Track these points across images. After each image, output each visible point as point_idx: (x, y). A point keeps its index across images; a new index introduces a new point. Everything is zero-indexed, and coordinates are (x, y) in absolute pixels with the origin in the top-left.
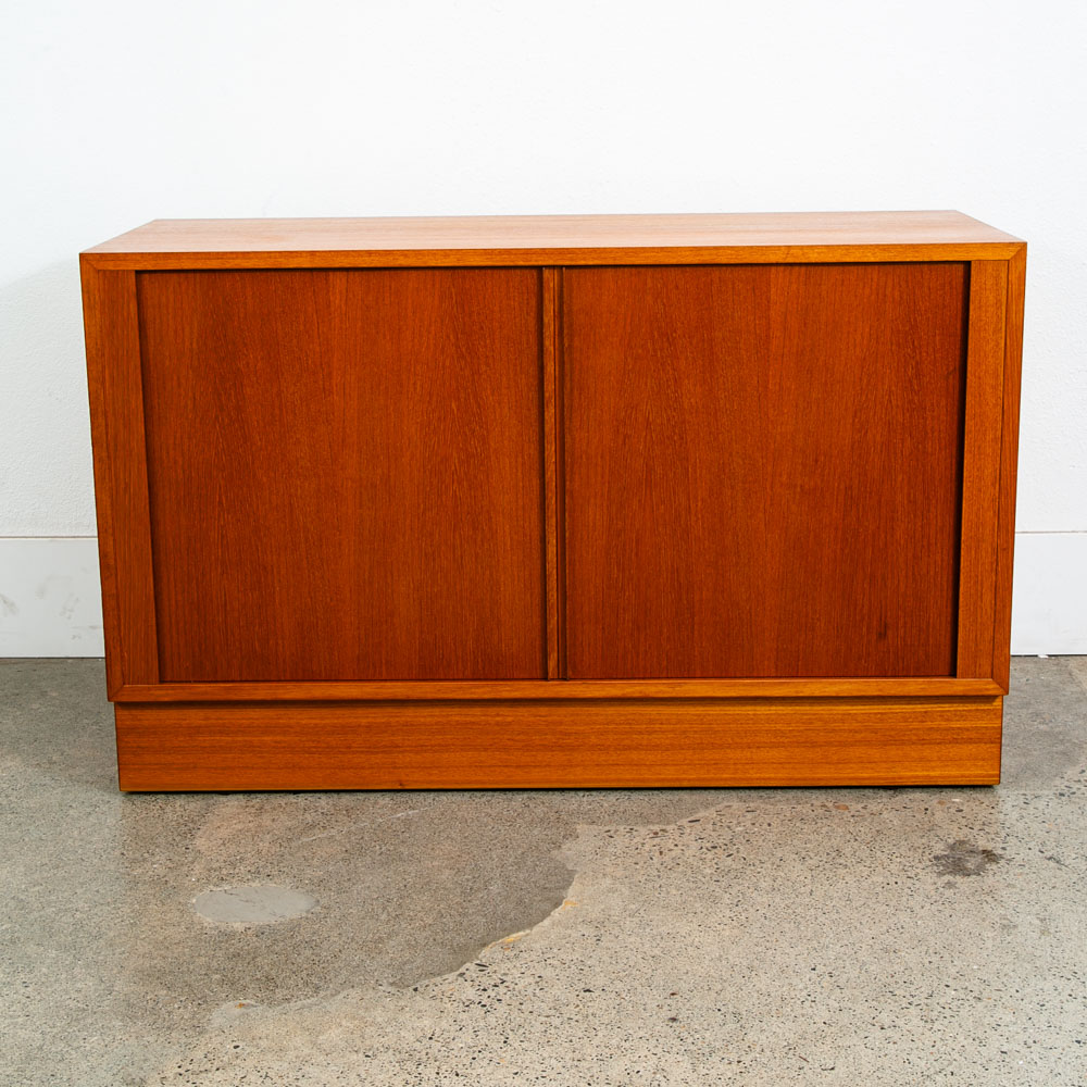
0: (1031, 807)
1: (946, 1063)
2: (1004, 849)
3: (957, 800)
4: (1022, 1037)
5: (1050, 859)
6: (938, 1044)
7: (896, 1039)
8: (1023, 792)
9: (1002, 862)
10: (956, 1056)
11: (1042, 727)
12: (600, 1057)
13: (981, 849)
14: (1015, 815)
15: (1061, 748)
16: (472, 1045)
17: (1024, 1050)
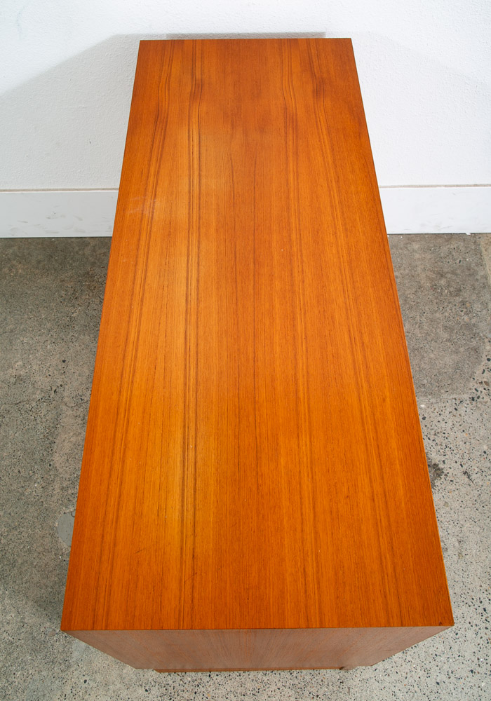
0: (458, 412)
1: (412, 694)
2: (444, 461)
3: (423, 406)
4: (446, 667)
5: (465, 473)
6: (409, 676)
7: (388, 671)
8: (454, 396)
9: (443, 476)
10: (416, 689)
11: (466, 318)
12: (254, 692)
13: (433, 463)
14: (450, 424)
15: (474, 343)
16: (194, 678)
17: (447, 681)
